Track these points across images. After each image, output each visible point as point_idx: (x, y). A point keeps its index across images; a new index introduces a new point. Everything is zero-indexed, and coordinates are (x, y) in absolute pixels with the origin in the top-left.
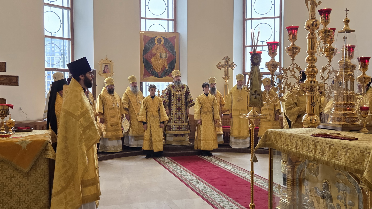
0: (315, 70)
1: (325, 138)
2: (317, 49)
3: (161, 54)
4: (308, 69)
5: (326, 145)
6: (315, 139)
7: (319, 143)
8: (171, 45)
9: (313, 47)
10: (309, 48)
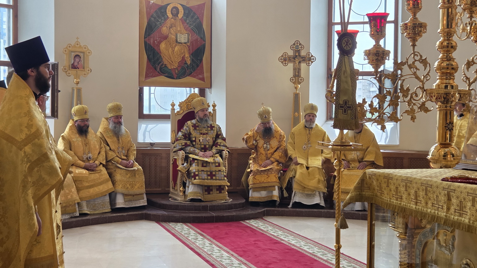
0: (453, 65)
1: (466, 184)
2: (457, 26)
3: (178, 36)
4: (441, 64)
5: (468, 195)
6: (449, 186)
7: (454, 193)
8: (196, 19)
9: (450, 23)
10: (443, 25)
